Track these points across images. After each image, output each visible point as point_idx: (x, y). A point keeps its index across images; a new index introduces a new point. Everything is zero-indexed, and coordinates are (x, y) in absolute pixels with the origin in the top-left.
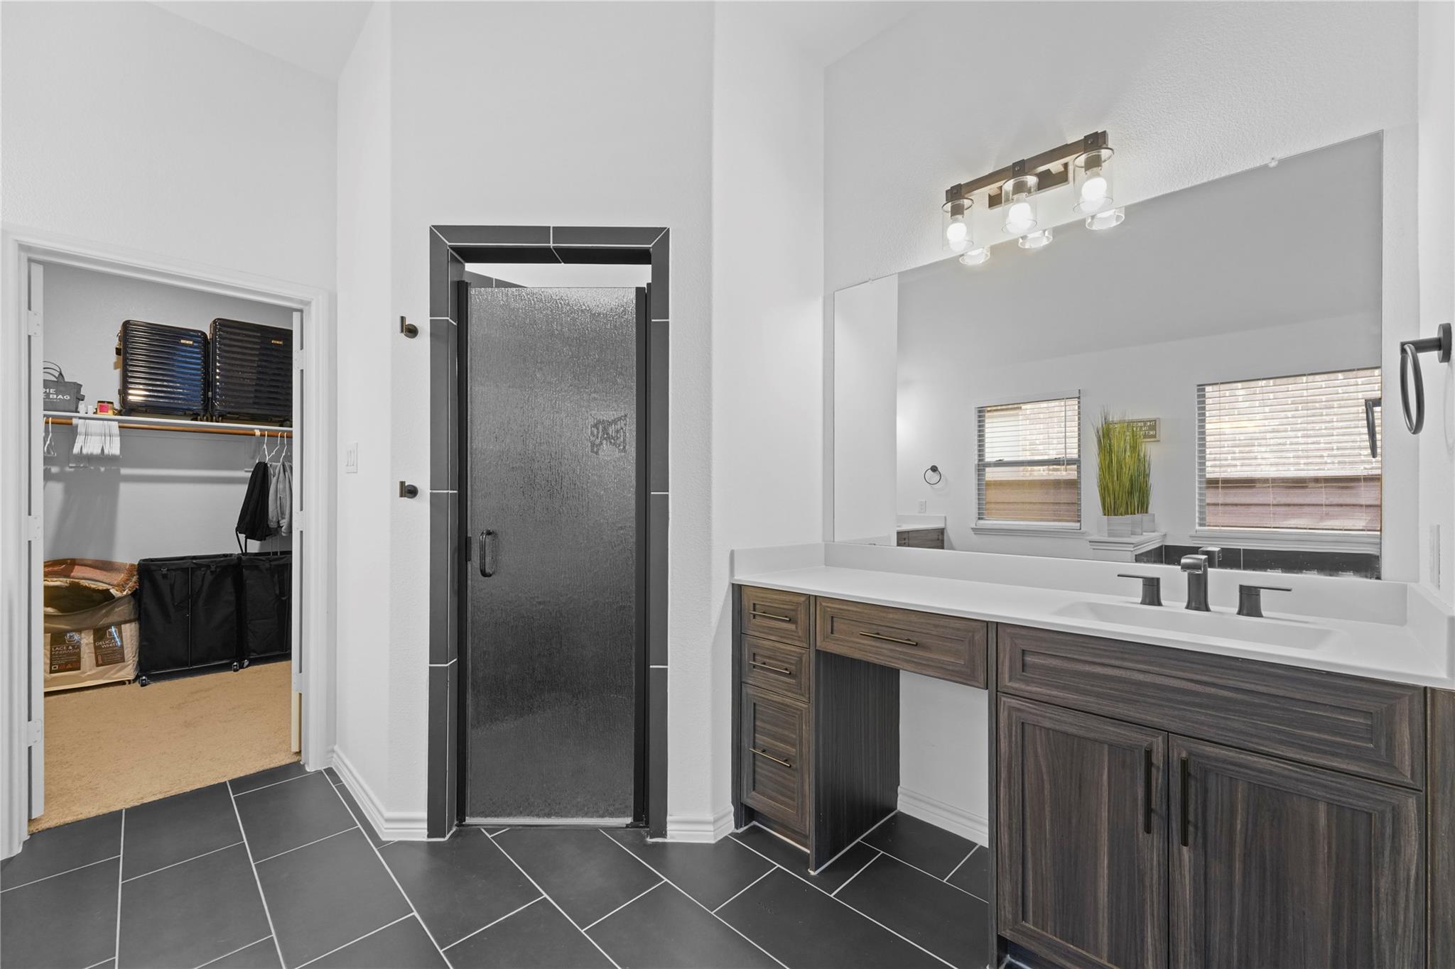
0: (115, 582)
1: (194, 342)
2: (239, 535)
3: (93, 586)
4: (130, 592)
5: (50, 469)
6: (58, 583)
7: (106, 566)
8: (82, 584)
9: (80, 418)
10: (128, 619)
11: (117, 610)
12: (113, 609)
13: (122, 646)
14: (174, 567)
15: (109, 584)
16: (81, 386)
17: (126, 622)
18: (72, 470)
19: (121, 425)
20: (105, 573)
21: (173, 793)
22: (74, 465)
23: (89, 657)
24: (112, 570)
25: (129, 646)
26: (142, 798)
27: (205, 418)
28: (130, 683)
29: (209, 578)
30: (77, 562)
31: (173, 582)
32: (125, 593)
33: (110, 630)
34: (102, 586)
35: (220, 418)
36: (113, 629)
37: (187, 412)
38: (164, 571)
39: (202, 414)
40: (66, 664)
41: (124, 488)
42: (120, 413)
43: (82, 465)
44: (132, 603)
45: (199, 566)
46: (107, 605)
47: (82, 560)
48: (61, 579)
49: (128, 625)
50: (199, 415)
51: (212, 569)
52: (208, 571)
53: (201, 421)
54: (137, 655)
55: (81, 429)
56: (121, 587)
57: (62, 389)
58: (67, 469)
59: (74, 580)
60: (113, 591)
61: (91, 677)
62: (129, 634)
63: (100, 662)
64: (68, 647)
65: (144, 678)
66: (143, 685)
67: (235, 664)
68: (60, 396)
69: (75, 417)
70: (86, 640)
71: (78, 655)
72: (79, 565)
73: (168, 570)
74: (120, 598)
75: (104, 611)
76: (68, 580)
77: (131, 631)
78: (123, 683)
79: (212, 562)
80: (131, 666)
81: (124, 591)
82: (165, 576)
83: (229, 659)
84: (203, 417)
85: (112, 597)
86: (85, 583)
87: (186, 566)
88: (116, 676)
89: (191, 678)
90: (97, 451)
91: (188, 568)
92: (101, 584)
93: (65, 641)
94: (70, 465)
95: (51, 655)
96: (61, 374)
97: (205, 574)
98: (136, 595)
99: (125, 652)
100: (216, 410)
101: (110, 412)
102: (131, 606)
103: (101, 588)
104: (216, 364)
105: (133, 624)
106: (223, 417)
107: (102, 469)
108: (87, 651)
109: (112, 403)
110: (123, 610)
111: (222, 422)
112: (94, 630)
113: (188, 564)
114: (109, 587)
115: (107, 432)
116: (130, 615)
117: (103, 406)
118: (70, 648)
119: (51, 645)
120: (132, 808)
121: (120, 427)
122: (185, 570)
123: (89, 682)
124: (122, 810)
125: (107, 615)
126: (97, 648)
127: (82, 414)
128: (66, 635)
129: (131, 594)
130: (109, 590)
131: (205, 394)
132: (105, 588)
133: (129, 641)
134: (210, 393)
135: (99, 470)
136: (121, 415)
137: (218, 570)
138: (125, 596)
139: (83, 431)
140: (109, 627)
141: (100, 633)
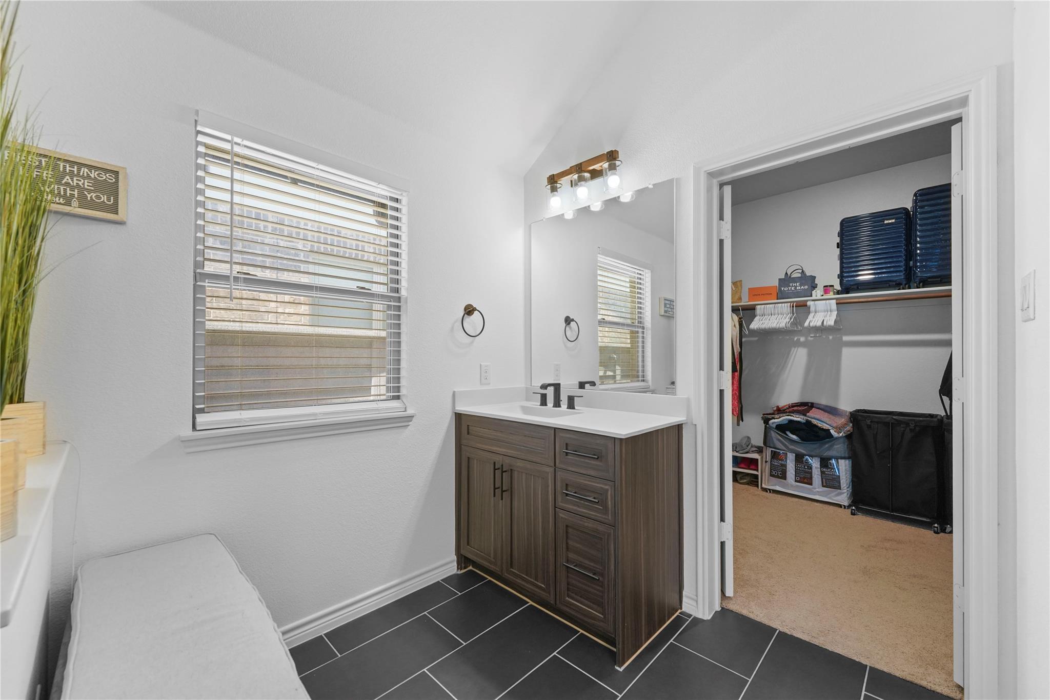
0: (835, 425)
1: (896, 219)
2: (943, 396)
3: (820, 425)
4: (844, 435)
5: (800, 339)
6: (799, 419)
7: (832, 411)
8: (813, 422)
9: (813, 300)
10: (843, 455)
11: (835, 447)
12: (832, 446)
13: (839, 476)
14: (876, 420)
15: (830, 426)
16: (815, 277)
17: (842, 458)
18: (812, 339)
19: (838, 302)
20: (831, 416)
21: (815, 642)
22: (813, 335)
23: (818, 477)
24: (836, 415)
25: (845, 478)
26: (794, 629)
27: (907, 286)
28: (845, 508)
29: (908, 435)
30: (814, 405)
31: (875, 433)
32: (841, 435)
33: (831, 461)
34: (826, 426)
35: (921, 284)
36: (833, 461)
37: (891, 283)
38: (868, 422)
39: (905, 282)
40: (804, 478)
41: (846, 351)
42: (838, 293)
43: (818, 335)
44: (846, 444)
45: (899, 423)
46: (828, 442)
47: (818, 404)
48: (801, 417)
49: (843, 461)
50: (902, 284)
51: (911, 427)
52: (908, 429)
53: (903, 289)
54: (851, 487)
55: (812, 309)
56: (839, 429)
57: (803, 281)
58: (809, 338)
59: (809, 419)
60: (832, 432)
61: (819, 493)
62: (844, 468)
63: (824, 484)
64: (805, 466)
65: (854, 508)
66: (853, 514)
67: (936, 525)
68: (802, 287)
69: (809, 300)
70: (815, 463)
71: (811, 473)
72: (815, 408)
73: (871, 422)
74: (837, 438)
75: (827, 446)
76: (805, 417)
77: (846, 466)
78: (840, 506)
79: (911, 420)
80: (846, 494)
81: (841, 433)
82: (869, 427)
83: (930, 518)
84: (905, 285)
85: (831, 436)
86: (815, 422)
87: (887, 420)
88: (835, 498)
89: (892, 524)
90: (819, 324)
91: (889, 423)
92: (825, 424)
93: (803, 461)
94: (811, 335)
95: (796, 469)
96: (803, 271)
97: (904, 431)
98: (849, 437)
99: (841, 482)
100: (917, 277)
101: (831, 293)
102: (846, 446)
103: (824, 428)
104: (917, 233)
105: (847, 461)
106: (925, 283)
107: (831, 337)
108: (817, 473)
109: (833, 286)
110: (840, 448)
111: (923, 287)
112: (821, 458)
113: (888, 418)
114: (830, 428)
115: (829, 308)
116: (845, 453)
117: (827, 289)
118: (806, 467)
119: (796, 462)
120: (784, 632)
121: (837, 304)
122: (886, 424)
123: (817, 496)
124: (777, 630)
125: (829, 449)
126: (822, 473)
127: (814, 297)
128: (804, 458)
129: (846, 436)
130: (829, 430)
131: (907, 264)
132: (827, 428)
133: (844, 473)
134: (911, 262)
135: (829, 338)
136: (839, 294)
137: (917, 429)
138: (841, 437)
139: (814, 310)
140: (830, 459)
141: (825, 463)
